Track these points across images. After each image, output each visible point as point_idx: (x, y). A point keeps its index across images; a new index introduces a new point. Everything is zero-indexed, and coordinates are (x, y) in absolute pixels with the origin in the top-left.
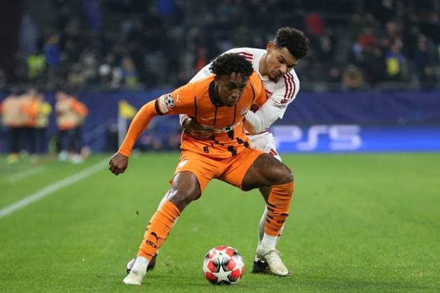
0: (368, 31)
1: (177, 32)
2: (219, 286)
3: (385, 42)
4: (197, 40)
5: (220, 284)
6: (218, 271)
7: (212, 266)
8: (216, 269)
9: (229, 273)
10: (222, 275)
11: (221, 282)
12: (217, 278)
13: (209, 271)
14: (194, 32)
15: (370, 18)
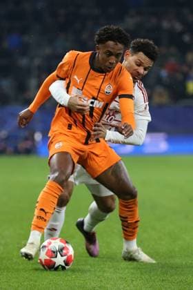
0: (172, 61)
1: (24, 62)
2: (56, 272)
3: (185, 69)
4: (39, 68)
5: (56, 269)
6: (56, 257)
7: (51, 253)
8: (54, 255)
9: (65, 258)
10: (59, 260)
11: (58, 267)
12: (55, 263)
13: (48, 258)
14: (37, 62)
15: (173, 50)
